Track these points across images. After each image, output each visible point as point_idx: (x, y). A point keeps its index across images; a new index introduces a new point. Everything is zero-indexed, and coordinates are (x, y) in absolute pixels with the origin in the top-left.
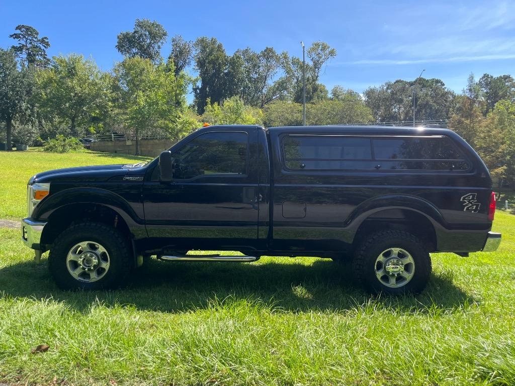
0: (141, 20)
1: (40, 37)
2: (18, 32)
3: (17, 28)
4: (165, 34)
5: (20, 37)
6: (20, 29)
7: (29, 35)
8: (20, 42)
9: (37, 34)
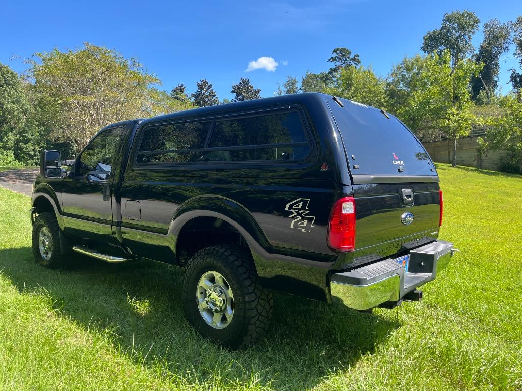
0: (449, 14)
1: (352, 56)
2: (335, 55)
3: (334, 52)
4: (476, 22)
5: (336, 60)
6: (336, 52)
7: (343, 56)
8: (336, 64)
9: (350, 53)
